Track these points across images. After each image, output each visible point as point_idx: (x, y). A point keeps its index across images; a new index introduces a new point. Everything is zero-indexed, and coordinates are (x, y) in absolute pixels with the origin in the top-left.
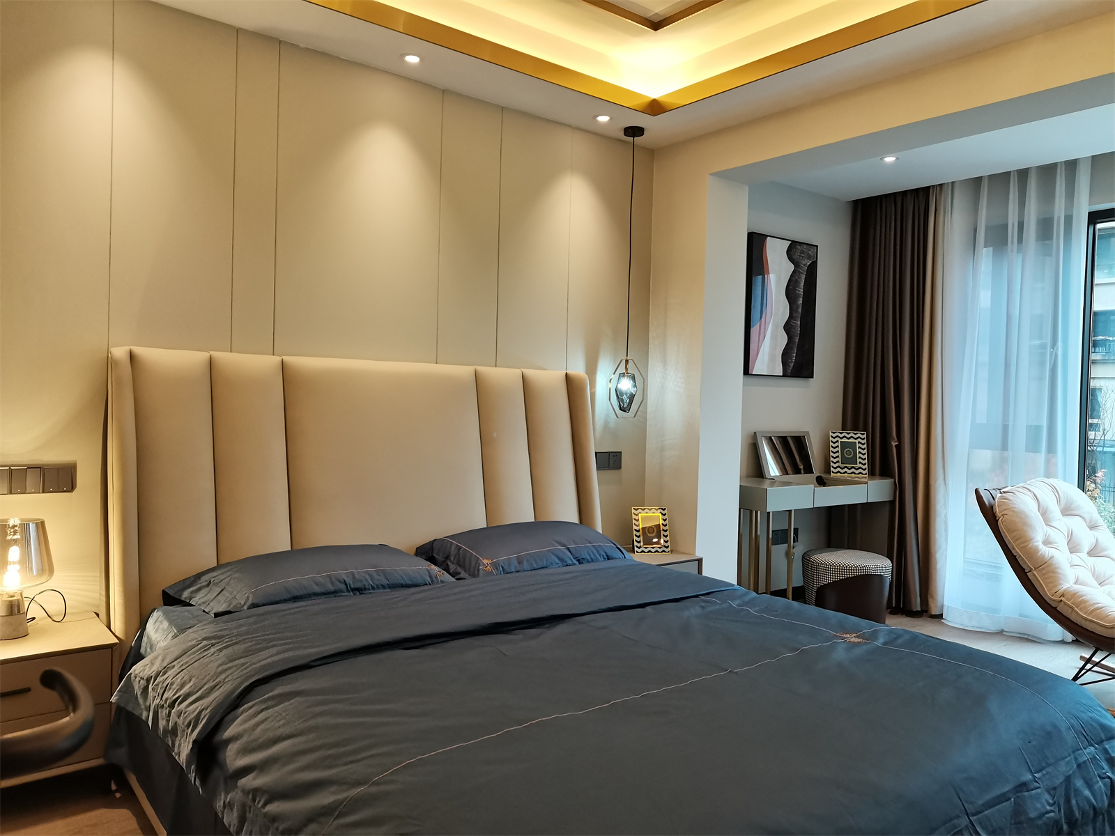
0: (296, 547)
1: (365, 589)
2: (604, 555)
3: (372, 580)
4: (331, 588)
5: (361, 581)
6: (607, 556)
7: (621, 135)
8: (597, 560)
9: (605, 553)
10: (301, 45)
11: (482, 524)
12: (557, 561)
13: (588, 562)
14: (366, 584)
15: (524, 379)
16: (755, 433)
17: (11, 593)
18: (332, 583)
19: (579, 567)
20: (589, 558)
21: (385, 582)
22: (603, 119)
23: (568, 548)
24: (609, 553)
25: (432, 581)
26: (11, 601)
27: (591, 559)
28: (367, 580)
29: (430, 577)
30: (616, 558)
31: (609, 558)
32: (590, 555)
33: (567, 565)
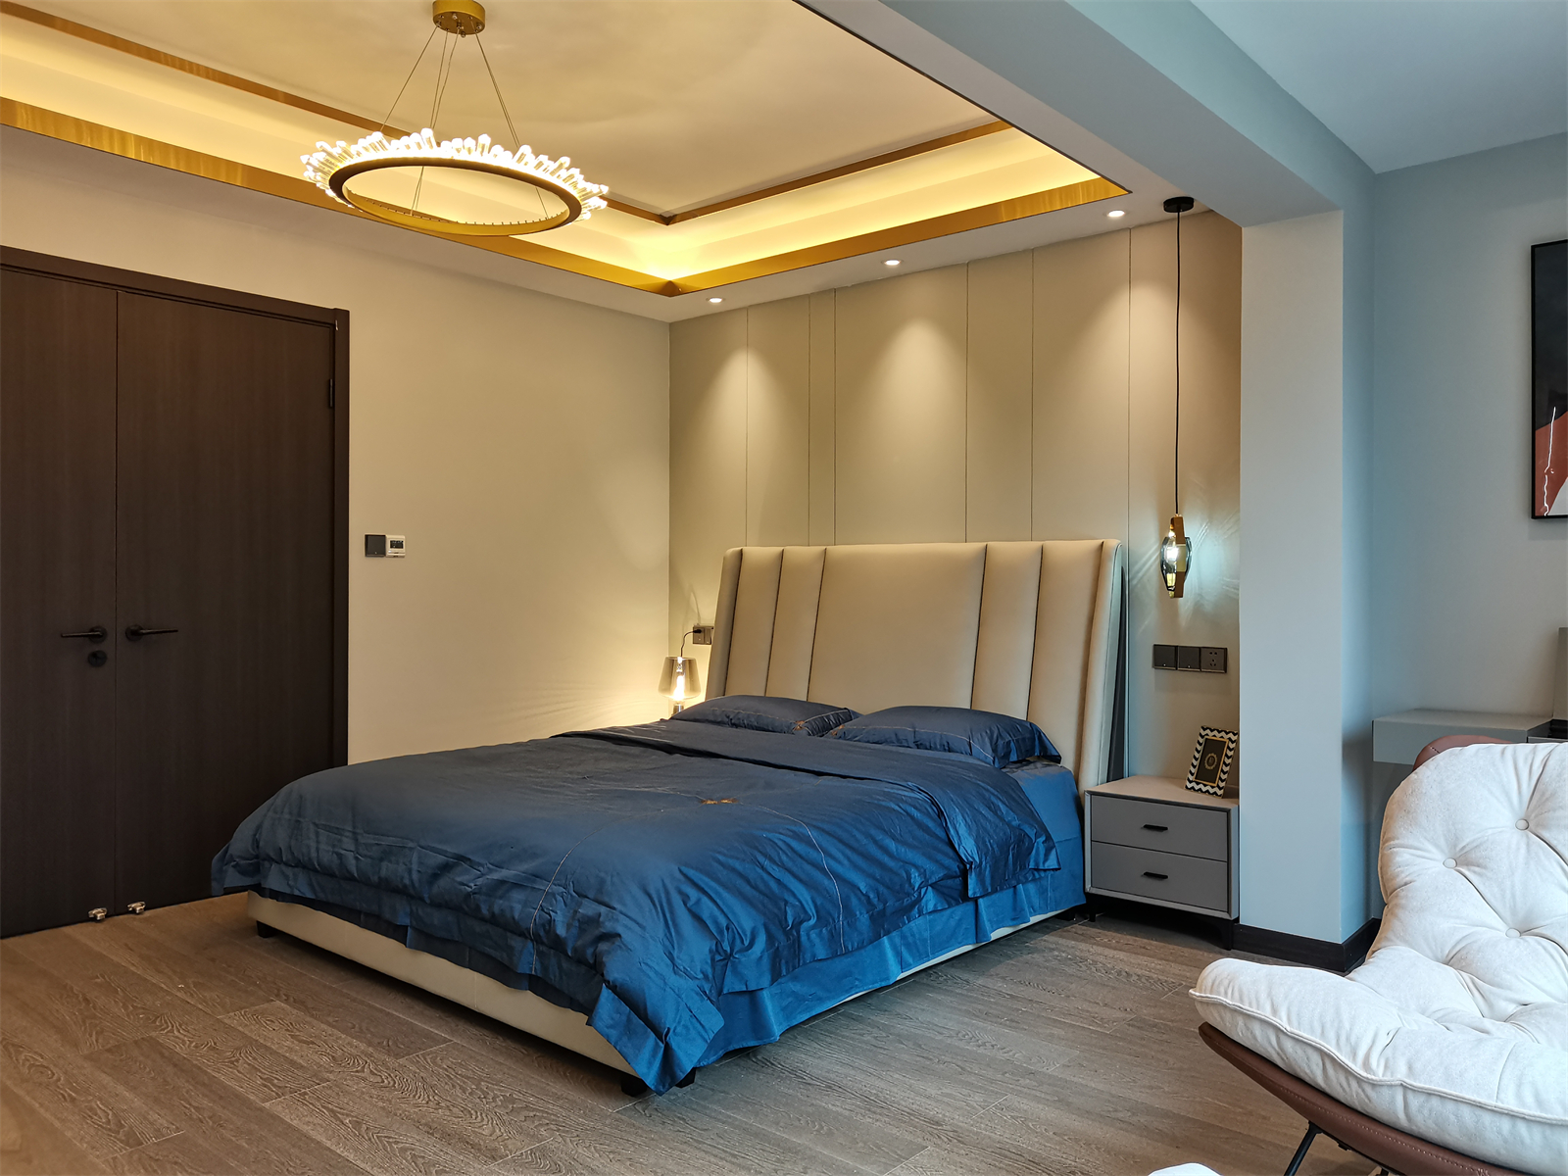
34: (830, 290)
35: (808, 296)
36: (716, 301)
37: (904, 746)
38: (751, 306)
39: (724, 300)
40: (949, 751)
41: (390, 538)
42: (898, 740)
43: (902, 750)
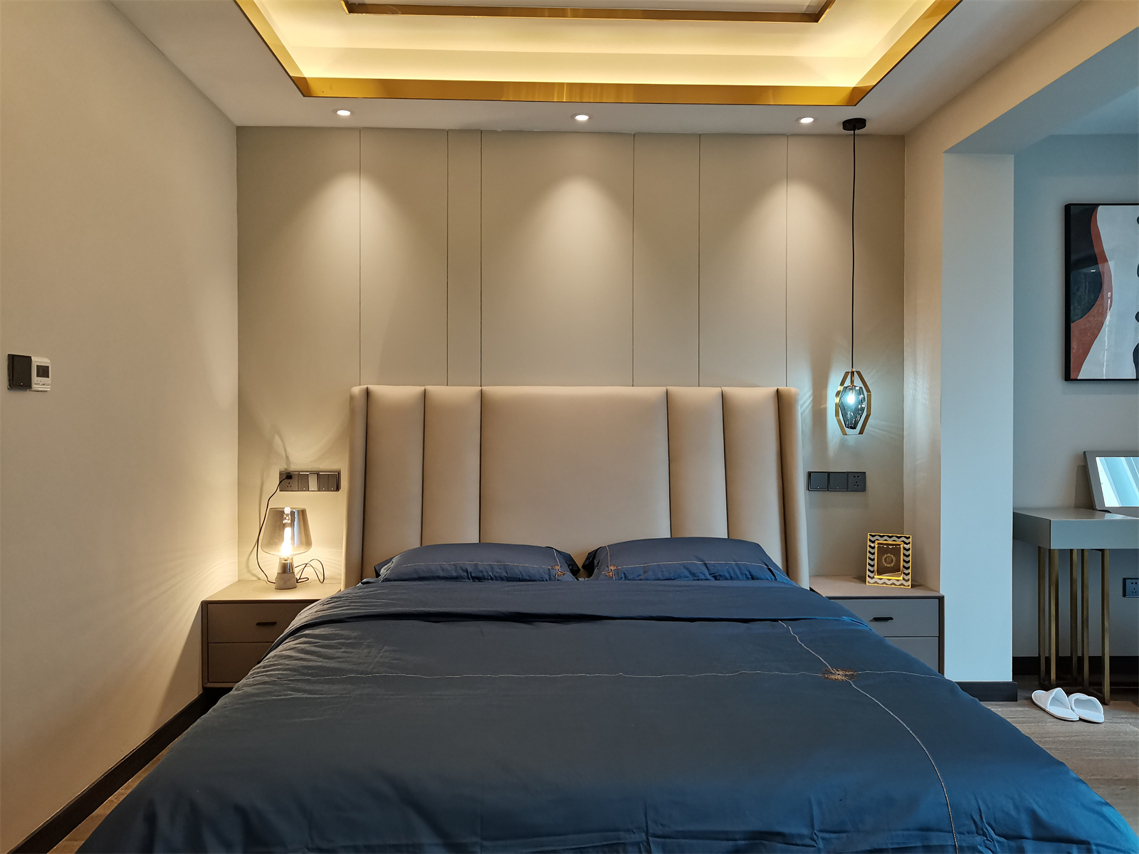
0: (484, 540)
1: (484, 579)
2: (747, 573)
3: (492, 572)
4: (454, 574)
5: (482, 572)
6: (751, 576)
7: (841, 130)
8: (738, 579)
9: (750, 572)
10: (499, 130)
11: (666, 534)
12: (688, 574)
13: (726, 579)
14: (486, 574)
15: (723, 396)
16: (1084, 452)
17: (286, 558)
18: (456, 571)
19: (714, 583)
20: (727, 575)
21: (504, 574)
22: (807, 121)
23: (705, 564)
24: (754, 573)
25: (550, 579)
26: (284, 564)
27: (731, 577)
28: (487, 572)
29: (550, 576)
30: (762, 579)
31: (753, 578)
32: (729, 573)
33: (698, 580)
34: (479, 130)
35: (448, 132)
36: (344, 113)
37: (702, 580)
38: (364, 128)
39: (352, 113)
40: (753, 579)
41: (37, 361)
42: (693, 574)
43: (701, 583)
